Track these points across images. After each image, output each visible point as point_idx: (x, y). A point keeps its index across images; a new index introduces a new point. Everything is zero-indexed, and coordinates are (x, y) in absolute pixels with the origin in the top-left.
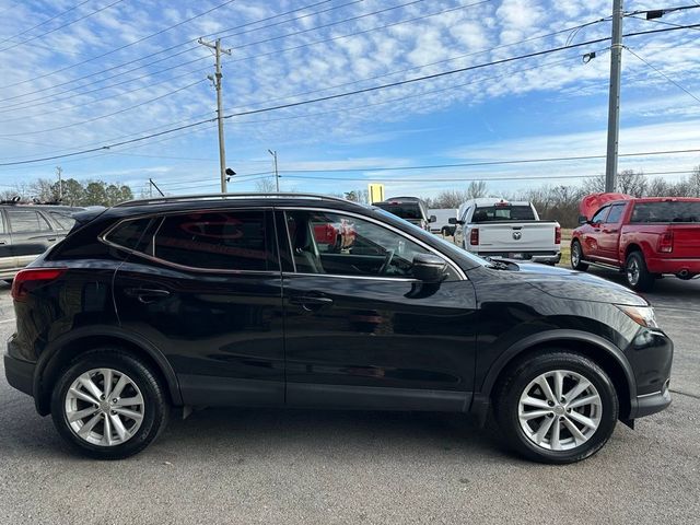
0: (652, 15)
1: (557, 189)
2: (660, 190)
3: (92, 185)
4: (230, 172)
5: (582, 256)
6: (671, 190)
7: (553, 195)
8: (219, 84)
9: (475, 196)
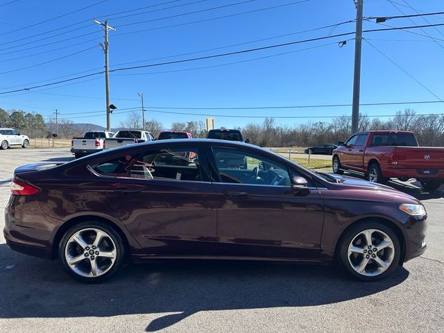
0: (380, 20)
1: (317, 123)
3: (15, 113)
4: (113, 107)
5: (340, 166)
7: (314, 127)
8: (106, 49)
9: (268, 127)
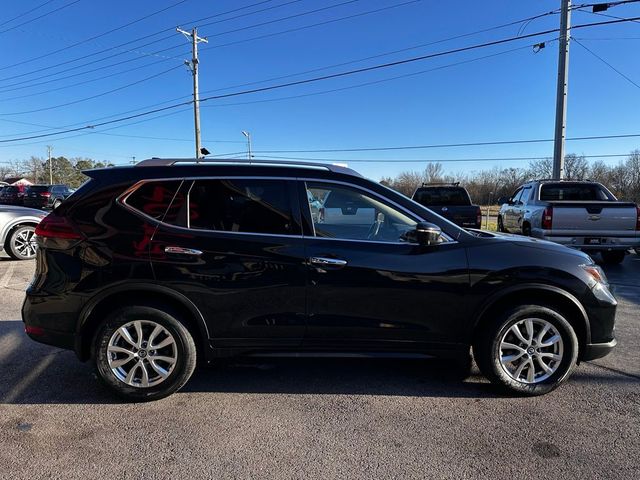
0: (598, 8)
1: (506, 170)
2: (600, 172)
3: (81, 163)
4: (204, 152)
6: (610, 173)
7: (503, 176)
8: (195, 70)
9: (432, 177)
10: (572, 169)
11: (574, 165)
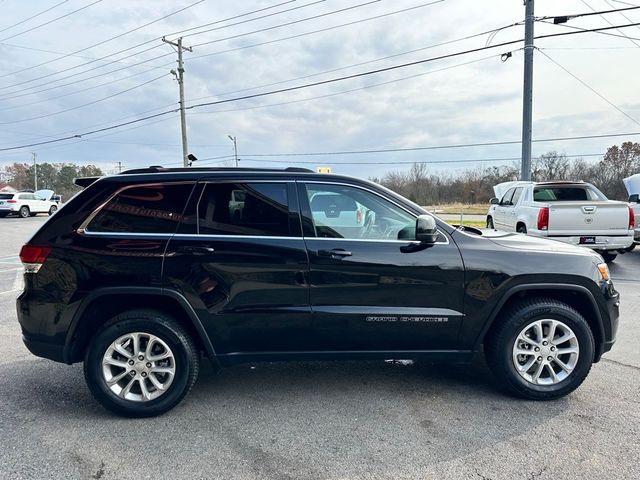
0: (559, 20)
1: (489, 169)
2: (581, 168)
3: (65, 169)
4: (192, 158)
6: (591, 170)
8: (181, 78)
9: (417, 176)
10: (554, 166)
11: (556, 162)
